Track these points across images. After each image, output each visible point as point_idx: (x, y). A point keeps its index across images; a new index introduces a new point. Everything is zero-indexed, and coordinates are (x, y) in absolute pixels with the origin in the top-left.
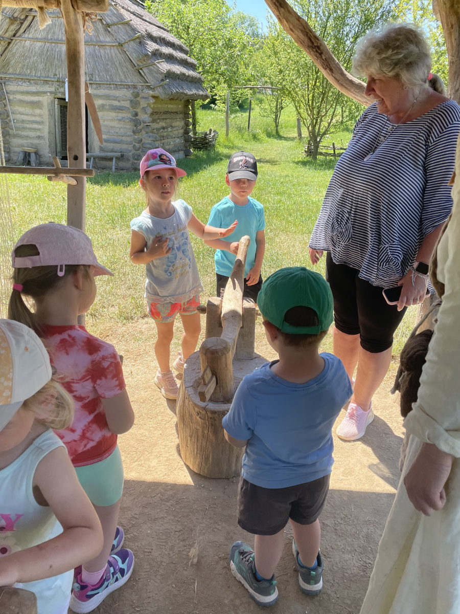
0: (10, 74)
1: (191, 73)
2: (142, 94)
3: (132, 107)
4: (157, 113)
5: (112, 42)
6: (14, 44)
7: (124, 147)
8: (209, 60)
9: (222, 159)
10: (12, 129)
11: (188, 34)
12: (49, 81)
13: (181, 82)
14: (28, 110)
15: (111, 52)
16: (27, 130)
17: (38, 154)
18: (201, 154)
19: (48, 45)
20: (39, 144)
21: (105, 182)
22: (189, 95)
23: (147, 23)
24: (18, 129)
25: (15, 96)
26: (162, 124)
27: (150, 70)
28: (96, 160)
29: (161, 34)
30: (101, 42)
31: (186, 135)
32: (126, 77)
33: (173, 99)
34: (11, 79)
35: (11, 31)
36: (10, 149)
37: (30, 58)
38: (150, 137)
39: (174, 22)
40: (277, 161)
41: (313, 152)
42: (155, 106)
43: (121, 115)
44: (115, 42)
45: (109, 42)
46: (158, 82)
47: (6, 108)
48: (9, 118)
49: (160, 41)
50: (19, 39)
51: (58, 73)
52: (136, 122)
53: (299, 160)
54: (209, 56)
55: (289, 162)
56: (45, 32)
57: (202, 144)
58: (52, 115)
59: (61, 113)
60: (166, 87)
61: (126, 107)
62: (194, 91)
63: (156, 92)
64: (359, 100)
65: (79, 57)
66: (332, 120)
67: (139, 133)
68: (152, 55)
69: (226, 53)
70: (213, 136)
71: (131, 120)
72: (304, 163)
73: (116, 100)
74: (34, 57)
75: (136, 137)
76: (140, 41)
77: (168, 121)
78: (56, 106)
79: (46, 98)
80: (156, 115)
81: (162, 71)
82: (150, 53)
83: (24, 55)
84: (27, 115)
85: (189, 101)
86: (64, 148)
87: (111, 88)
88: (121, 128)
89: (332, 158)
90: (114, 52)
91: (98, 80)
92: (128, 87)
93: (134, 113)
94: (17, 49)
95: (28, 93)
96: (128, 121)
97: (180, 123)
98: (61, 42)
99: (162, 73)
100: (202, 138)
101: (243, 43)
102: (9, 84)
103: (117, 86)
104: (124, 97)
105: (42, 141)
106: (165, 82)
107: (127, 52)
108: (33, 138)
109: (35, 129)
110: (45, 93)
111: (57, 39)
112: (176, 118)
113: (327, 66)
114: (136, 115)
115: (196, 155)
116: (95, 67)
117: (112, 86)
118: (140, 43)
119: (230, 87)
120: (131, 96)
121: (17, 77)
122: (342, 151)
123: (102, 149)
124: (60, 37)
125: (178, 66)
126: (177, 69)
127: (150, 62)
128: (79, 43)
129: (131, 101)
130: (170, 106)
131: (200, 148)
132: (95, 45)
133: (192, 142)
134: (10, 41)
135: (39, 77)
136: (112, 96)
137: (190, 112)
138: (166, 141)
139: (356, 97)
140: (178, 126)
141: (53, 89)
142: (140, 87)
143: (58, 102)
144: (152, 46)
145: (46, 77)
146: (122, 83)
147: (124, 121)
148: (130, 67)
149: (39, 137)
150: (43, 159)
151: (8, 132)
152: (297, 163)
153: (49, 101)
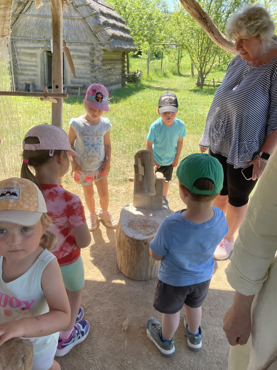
0: (18, 36)
1: (126, 35)
2: (97, 48)
3: (91, 56)
4: (105, 60)
5: (79, 17)
6: (20, 18)
7: (86, 81)
8: (137, 27)
9: (144, 89)
10: (19, 70)
11: (125, 11)
12: (41, 41)
13: (120, 41)
14: (28, 59)
15: (78, 23)
16: (28, 71)
17: (34, 85)
18: (132, 85)
19: (40, 19)
20: (35, 79)
21: (73, 102)
22: (125, 49)
23: (100, 5)
24: (22, 70)
25: (21, 50)
26: (109, 67)
27: (102, 34)
28: (69, 89)
29: (109, 12)
30: (72, 16)
31: (123, 74)
32: (87, 38)
33: (115, 51)
34: (19, 40)
35: (19, 10)
36: (17, 82)
37: (30, 27)
38: (101, 75)
39: (116, 4)
40: (178, 90)
41: (200, 84)
42: (104, 56)
43: (84, 61)
44: (81, 17)
45: (77, 17)
46: (106, 41)
47: (15, 57)
48: (17, 64)
49: (108, 15)
50: (24, 15)
51: (46, 36)
52: (93, 66)
53: (192, 89)
54: (138, 25)
55: (186, 90)
56: (39, 11)
57: (133, 79)
58: (42, 61)
59: (48, 60)
60: (111, 44)
61: (87, 57)
62: (128, 47)
63: (105, 47)
64: (230, 51)
65: (60, 25)
66: (213, 64)
67: (94, 72)
68: (103, 24)
69: (148, 23)
70: (139, 74)
71: (90, 64)
72: (195, 91)
73: (81, 52)
74: (32, 26)
75: (93, 75)
76: (96, 16)
77: (112, 65)
78: (45, 56)
79: (39, 51)
80: (105, 61)
81: (109, 34)
82: (102, 24)
83: (26, 25)
84: (28, 61)
85: (125, 53)
86: (50, 81)
87: (78, 45)
88: (84, 69)
89: (213, 88)
90: (80, 23)
91: (70, 40)
92: (88, 44)
93: (92, 60)
94: (22, 21)
95: (28, 48)
96: (88, 65)
97: (119, 66)
98: (48, 17)
99: (109, 36)
100: (133, 76)
101: (159, 17)
102: (17, 43)
103: (82, 44)
104: (86, 50)
105: (36, 77)
106: (110, 41)
107: (88, 23)
108: (31, 75)
109: (32, 70)
110: (38, 48)
111: (46, 15)
112: (117, 63)
113: (210, 30)
114: (93, 61)
115: (129, 86)
116: (69, 32)
117: (79, 44)
118: (96, 17)
119: (150, 43)
120: (90, 50)
121: (22, 38)
122: (219, 84)
123: (72, 82)
124: (48, 14)
125: (119, 31)
126: (118, 33)
127: (102, 29)
128: (59, 17)
129: (90, 53)
130: (113, 56)
131: (131, 82)
132: (69, 19)
133: (127, 78)
134: (18, 16)
135: (35, 38)
136: (79, 50)
137: (126, 60)
138: (111, 77)
139: (228, 49)
140: (118, 68)
141: (43, 46)
142: (96, 44)
143: (46, 53)
144: (103, 19)
145: (39, 38)
146: (85, 42)
147: (86, 65)
148: (89, 32)
149: (35, 75)
150: (37, 88)
151: (17, 71)
152: (191, 91)
153: (41, 53)
